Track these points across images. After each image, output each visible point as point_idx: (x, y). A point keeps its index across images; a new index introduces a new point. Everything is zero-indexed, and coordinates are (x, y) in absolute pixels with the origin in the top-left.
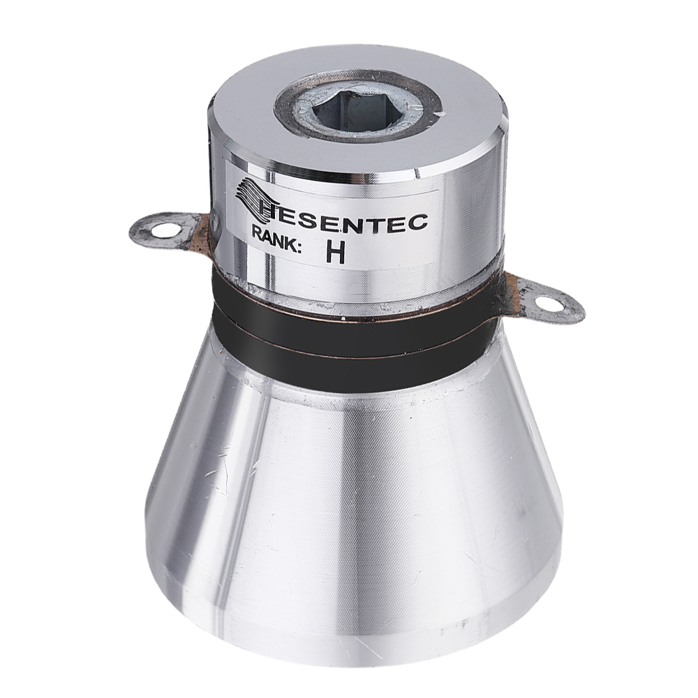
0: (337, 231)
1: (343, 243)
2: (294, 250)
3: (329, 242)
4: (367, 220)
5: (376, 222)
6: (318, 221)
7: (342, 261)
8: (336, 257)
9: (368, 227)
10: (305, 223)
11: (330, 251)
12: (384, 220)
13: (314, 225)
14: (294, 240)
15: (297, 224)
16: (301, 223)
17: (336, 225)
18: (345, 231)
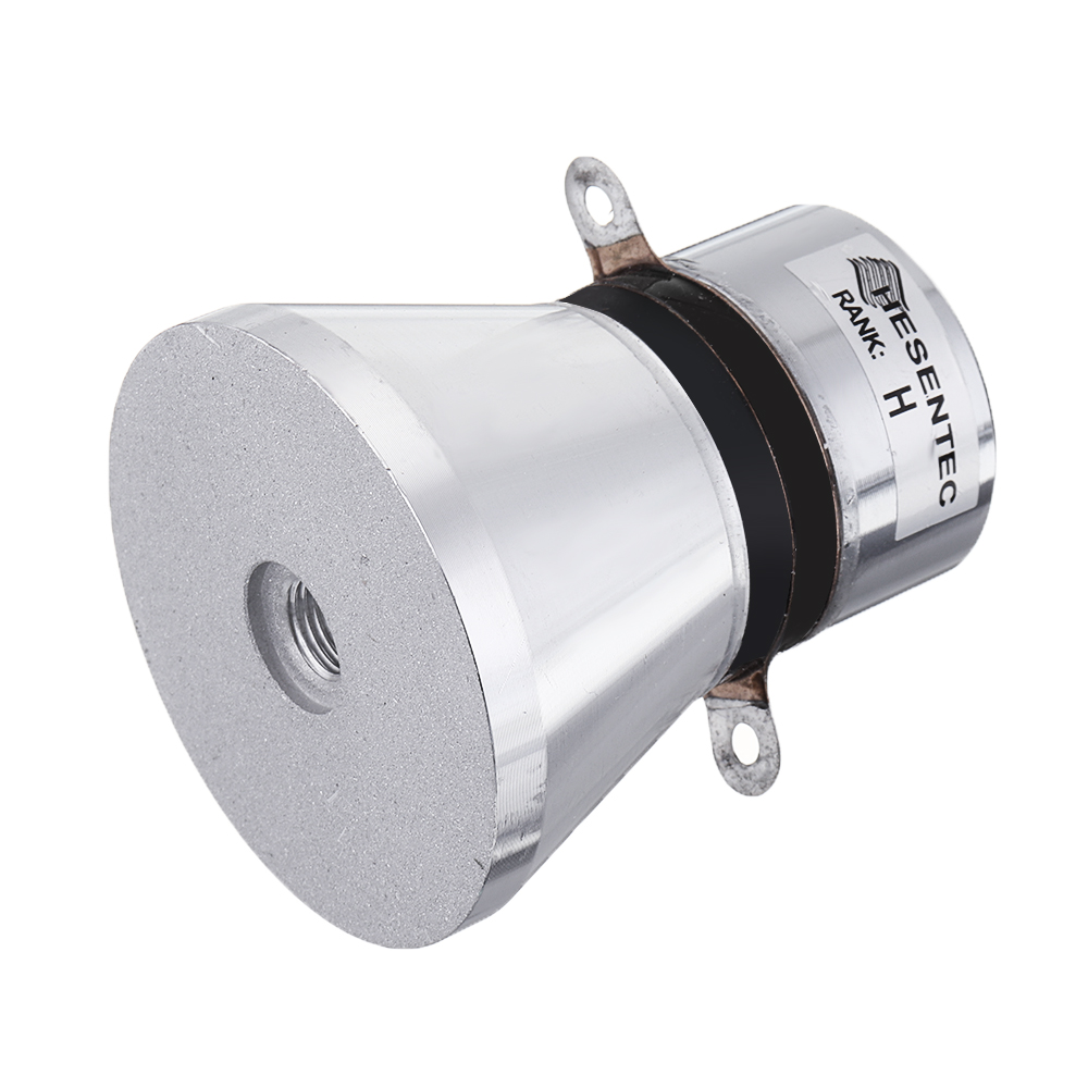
0: (925, 392)
1: (913, 406)
2: (871, 350)
3: (907, 389)
4: (949, 425)
5: (949, 437)
6: (924, 365)
7: (893, 414)
8: (894, 404)
9: (941, 429)
10: (912, 349)
11: (898, 393)
12: (952, 446)
13: (917, 361)
14: (882, 344)
15: (904, 341)
16: (908, 345)
17: (932, 388)
18: (930, 402)
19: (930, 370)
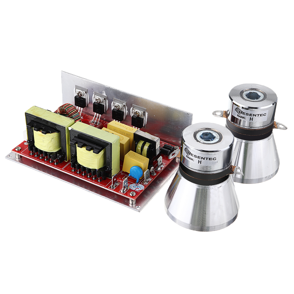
9: (257, 115)
10: (247, 114)
19: (250, 114)
